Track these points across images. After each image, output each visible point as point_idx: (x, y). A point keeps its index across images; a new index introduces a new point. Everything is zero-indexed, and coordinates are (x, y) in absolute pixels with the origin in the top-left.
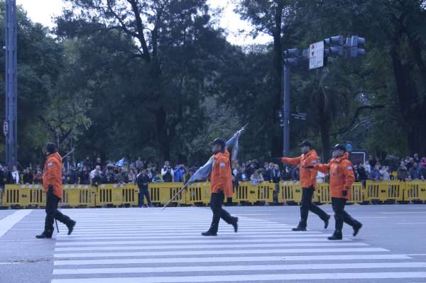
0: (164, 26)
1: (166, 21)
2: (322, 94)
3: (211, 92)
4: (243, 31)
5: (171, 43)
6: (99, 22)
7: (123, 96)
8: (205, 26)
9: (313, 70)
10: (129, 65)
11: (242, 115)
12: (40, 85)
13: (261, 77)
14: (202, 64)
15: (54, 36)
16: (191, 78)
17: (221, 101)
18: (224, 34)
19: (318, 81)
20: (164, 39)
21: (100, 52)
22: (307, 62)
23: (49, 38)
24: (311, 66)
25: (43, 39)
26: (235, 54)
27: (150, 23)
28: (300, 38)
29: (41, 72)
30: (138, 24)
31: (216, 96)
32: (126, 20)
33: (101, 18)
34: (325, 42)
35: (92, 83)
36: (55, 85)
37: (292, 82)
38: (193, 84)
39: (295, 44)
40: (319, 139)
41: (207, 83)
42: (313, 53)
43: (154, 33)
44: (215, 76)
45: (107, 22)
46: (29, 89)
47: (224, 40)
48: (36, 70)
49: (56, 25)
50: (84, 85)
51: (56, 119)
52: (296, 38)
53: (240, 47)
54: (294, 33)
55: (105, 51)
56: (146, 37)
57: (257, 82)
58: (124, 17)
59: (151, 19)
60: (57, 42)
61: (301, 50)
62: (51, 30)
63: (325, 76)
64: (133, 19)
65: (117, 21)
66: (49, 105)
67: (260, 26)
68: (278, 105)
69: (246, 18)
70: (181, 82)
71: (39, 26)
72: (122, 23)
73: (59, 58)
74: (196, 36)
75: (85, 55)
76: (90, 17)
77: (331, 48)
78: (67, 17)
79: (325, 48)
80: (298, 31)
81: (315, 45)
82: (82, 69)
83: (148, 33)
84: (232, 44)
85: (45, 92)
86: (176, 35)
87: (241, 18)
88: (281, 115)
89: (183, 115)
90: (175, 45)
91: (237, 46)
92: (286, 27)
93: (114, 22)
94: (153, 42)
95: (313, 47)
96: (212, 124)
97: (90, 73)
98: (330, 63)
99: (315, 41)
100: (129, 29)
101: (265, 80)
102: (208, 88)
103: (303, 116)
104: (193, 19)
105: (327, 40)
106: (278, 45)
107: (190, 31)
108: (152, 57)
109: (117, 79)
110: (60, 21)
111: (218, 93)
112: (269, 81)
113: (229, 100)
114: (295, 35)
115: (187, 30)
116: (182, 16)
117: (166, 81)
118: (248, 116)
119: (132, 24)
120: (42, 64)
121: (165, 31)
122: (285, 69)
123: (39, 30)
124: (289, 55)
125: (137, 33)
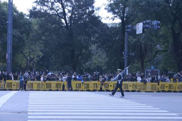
0: (75, 14)
1: (76, 12)
2: (141, 45)
3: (94, 43)
4: (108, 17)
5: (78, 22)
6: (48, 12)
7: (57, 44)
8: (92, 15)
9: (138, 34)
10: (59, 30)
11: (107, 53)
12: (22, 38)
13: (115, 37)
14: (91, 31)
15: (28, 18)
16: (86, 37)
17: (98, 47)
18: (100, 18)
19: (140, 39)
20: (75, 20)
21: (47, 25)
22: (135, 31)
23: (26, 19)
24: (137, 33)
25: (23, 19)
26: (105, 27)
27: (69, 13)
28: (133, 21)
29: (22, 33)
30: (64, 13)
31: (96, 45)
32: (59, 12)
33: (48, 11)
34: (143, 23)
35: (44, 38)
36: (28, 38)
37: (129, 40)
38: (87, 39)
39: (130, 23)
40: (140, 64)
41: (92, 39)
42: (138, 27)
43: (71, 17)
44: (96, 36)
45: (51, 12)
46: (17, 40)
47: (100, 21)
48: (20, 32)
49: (29, 13)
50: (40, 38)
51: (28, 53)
52: (131, 21)
53: (107, 24)
54: (130, 18)
55: (50, 24)
56: (67, 19)
57: (114, 39)
58: (58, 10)
59: (69, 11)
60: (29, 20)
61: (133, 25)
62: (27, 15)
63: (143, 37)
64: (62, 11)
65: (55, 12)
66: (25, 47)
67: (116, 15)
68: (123, 49)
69: (110, 12)
70: (82, 38)
71: (22, 13)
72: (57, 13)
73: (30, 27)
74: (88, 19)
75: (41, 26)
76: (44, 10)
77: (146, 25)
78: (34, 9)
79: (143, 25)
80: (132, 18)
81: (139, 24)
82: (40, 32)
83: (68, 17)
84: (104, 23)
85: (24, 41)
86: (80, 18)
87: (108, 12)
88: (124, 53)
89: (82, 52)
90: (79, 22)
91: (106, 24)
92: (127, 16)
93: (54, 12)
94: (70, 21)
95: (138, 25)
96: (94, 56)
97: (43, 33)
98: (145, 32)
99: (139, 22)
100: (60, 15)
101: (117, 38)
102: (93, 41)
103: (133, 54)
104: (87, 12)
105: (144, 22)
106: (123, 23)
107: (86, 17)
108: (69, 27)
109: (54, 36)
110: (31, 11)
111: (97, 43)
112: (119, 39)
113: (102, 46)
114: (131, 19)
115: (84, 16)
116: (83, 10)
117: (75, 38)
118: (109, 54)
119: (61, 13)
120: (23, 30)
121: (75, 17)
122: (126, 34)
123: (21, 15)
124: (128, 28)
125: (63, 17)
